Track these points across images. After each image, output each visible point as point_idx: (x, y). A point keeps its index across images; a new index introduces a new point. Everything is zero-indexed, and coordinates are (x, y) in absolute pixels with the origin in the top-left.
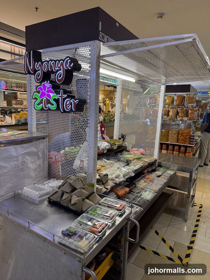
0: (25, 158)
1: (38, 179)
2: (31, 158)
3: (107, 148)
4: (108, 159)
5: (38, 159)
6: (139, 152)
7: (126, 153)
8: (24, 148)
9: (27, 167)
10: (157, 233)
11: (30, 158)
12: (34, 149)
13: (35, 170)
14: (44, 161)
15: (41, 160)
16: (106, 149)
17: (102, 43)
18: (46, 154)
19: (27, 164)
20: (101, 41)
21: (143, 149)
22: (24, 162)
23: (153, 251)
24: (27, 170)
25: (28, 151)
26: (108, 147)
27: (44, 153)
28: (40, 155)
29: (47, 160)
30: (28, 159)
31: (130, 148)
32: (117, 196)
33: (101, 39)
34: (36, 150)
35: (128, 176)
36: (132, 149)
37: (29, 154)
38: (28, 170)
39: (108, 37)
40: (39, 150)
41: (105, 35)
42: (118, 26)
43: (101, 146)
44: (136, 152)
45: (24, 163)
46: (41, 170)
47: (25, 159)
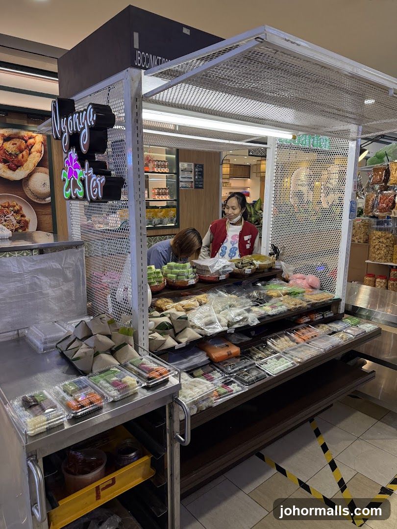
0: (38, 278)
1: (66, 315)
2: (50, 279)
3: (227, 271)
4: (229, 292)
5: (66, 282)
6: (305, 282)
7: (276, 281)
8: (33, 261)
9: (41, 293)
10: (325, 448)
11: (47, 279)
12: (55, 265)
13: (59, 299)
14: (77, 286)
15: (72, 284)
16: (224, 272)
17: (143, 71)
18: (81, 274)
19: (41, 288)
20: (141, 68)
21: (314, 276)
22: (35, 284)
23: (299, 480)
24: (40, 298)
25: (42, 267)
26: (231, 269)
27: (76, 273)
28: (69, 275)
29: (83, 284)
30: (44, 281)
31: (291, 273)
32: (209, 359)
33: (139, 65)
34: (59, 267)
35: (239, 325)
36: (295, 275)
37: (44, 272)
38: (44, 297)
39: (160, 58)
40: (67, 266)
41: (151, 56)
42: (189, 34)
43: (213, 266)
44: (299, 281)
45: (34, 286)
46: (72, 301)
47: (37, 280)
